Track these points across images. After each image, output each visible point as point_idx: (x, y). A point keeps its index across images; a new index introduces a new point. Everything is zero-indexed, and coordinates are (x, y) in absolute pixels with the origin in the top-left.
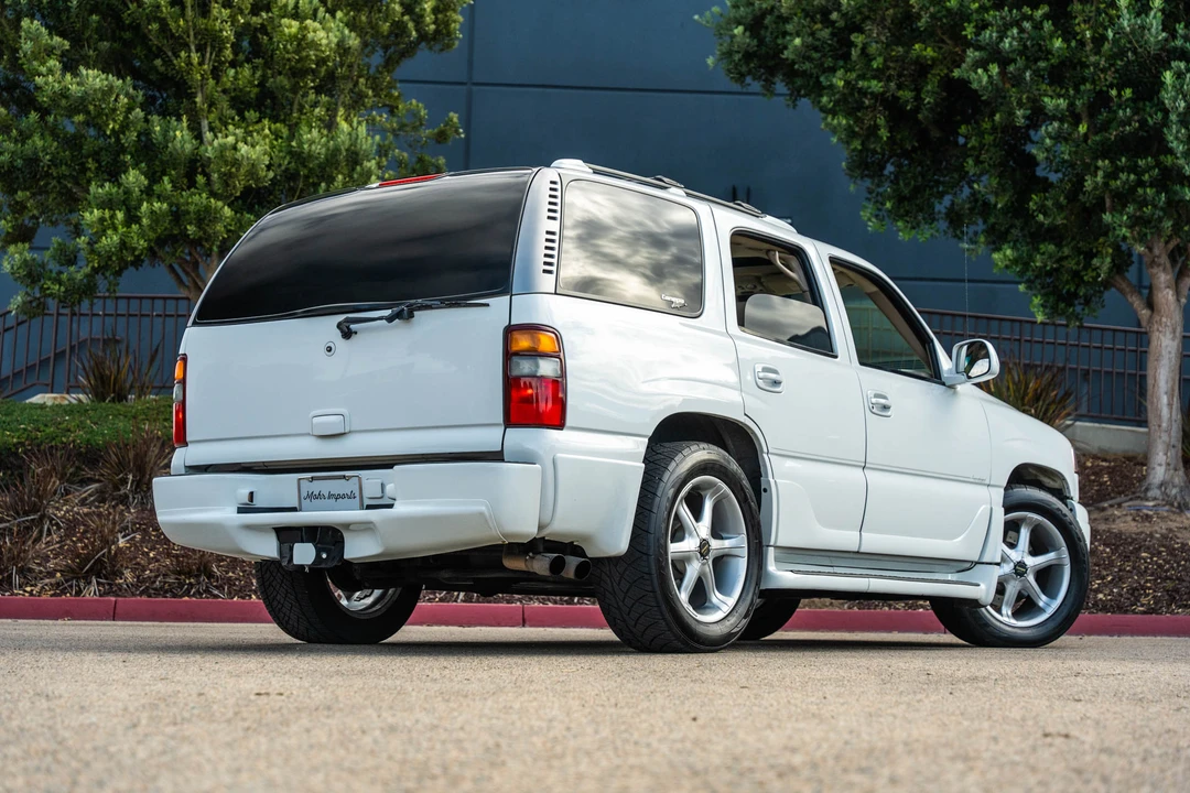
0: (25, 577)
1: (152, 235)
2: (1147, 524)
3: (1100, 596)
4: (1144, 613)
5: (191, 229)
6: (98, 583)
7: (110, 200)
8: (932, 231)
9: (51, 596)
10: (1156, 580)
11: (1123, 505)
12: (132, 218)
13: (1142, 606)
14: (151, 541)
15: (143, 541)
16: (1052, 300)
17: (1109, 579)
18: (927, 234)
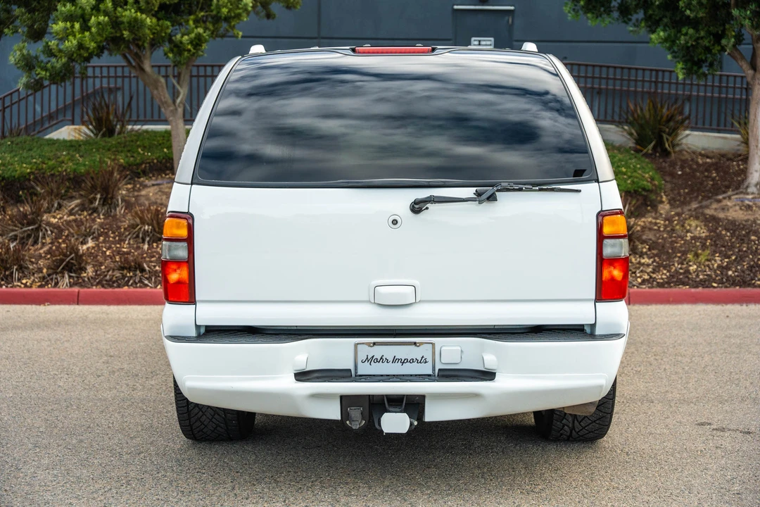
0: (23, 272)
1: (99, 39)
2: (750, 212)
3: (730, 273)
5: (126, 34)
6: (70, 277)
7: (71, 15)
8: (610, 19)
9: (40, 286)
11: (733, 197)
12: (85, 27)
14: (109, 241)
15: (104, 242)
16: (689, 65)
17: (733, 258)
18: (607, 22)
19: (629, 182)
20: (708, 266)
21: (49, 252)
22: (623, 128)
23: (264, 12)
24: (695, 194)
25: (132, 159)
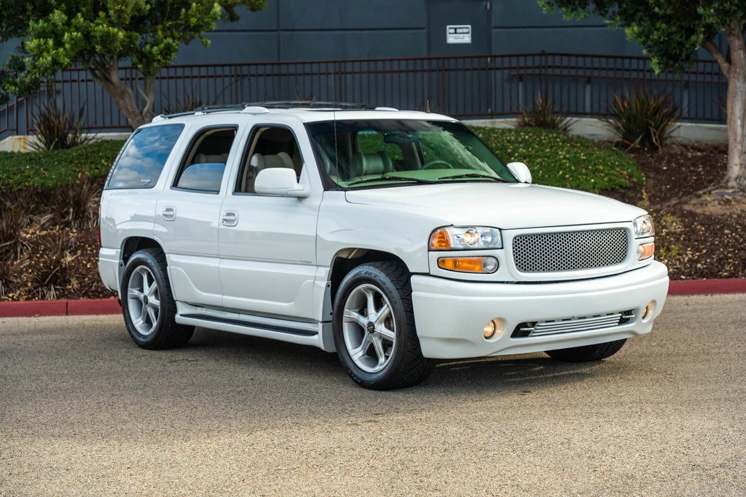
0: (8, 287)
1: (73, 54)
2: (728, 207)
3: (699, 265)
4: (727, 277)
5: (98, 48)
6: (56, 289)
7: (43, 32)
8: (585, 13)
9: (27, 299)
10: (734, 251)
11: (713, 192)
12: (59, 43)
13: (726, 271)
14: (87, 254)
15: (82, 255)
16: (664, 59)
17: (705, 251)
18: (582, 16)
19: (606, 179)
20: (679, 260)
21: (30, 266)
22: (608, 122)
23: (228, 14)
24: (676, 190)
25: (97, 171)
